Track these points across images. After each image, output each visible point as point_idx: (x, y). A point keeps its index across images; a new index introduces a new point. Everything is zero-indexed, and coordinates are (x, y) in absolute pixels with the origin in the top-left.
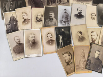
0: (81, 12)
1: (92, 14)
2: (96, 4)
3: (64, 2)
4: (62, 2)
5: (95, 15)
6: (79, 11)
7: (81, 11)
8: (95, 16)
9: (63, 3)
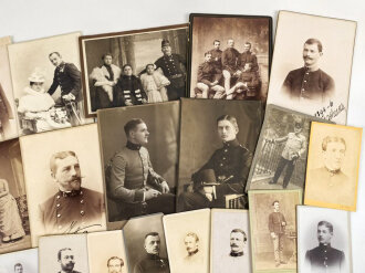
0: (72, 264)
1: (112, 262)
2: (121, 223)
3: (14, 237)
4: (7, 239)
5: (119, 262)
6: (65, 262)
7: (72, 257)
8: (122, 265)
9: (10, 241)
